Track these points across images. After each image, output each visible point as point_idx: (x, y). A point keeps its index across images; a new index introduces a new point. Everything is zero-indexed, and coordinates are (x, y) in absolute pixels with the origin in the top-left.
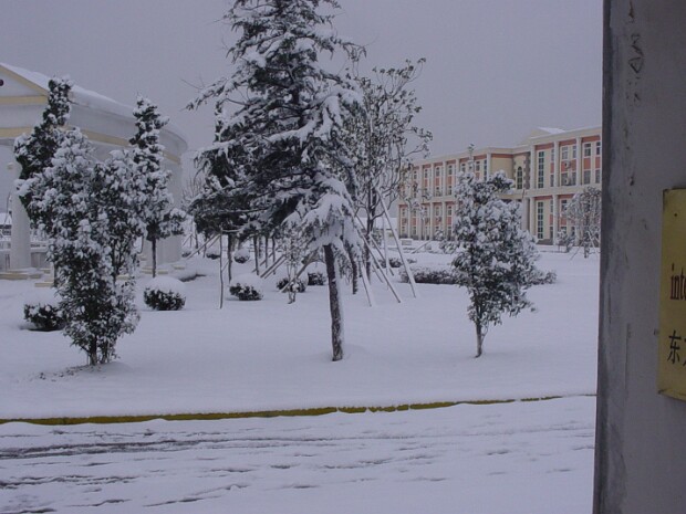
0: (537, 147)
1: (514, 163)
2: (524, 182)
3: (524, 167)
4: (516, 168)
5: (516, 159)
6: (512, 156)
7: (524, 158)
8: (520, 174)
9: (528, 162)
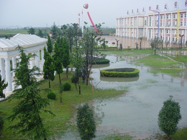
0: (149, 16)
1: (144, 19)
2: (146, 24)
3: (146, 20)
4: (145, 20)
5: (145, 18)
6: (144, 17)
7: (146, 18)
8: (145, 22)
9: (147, 19)
